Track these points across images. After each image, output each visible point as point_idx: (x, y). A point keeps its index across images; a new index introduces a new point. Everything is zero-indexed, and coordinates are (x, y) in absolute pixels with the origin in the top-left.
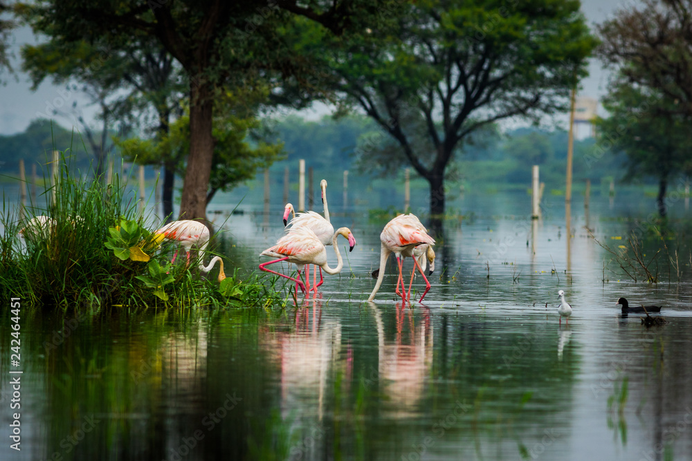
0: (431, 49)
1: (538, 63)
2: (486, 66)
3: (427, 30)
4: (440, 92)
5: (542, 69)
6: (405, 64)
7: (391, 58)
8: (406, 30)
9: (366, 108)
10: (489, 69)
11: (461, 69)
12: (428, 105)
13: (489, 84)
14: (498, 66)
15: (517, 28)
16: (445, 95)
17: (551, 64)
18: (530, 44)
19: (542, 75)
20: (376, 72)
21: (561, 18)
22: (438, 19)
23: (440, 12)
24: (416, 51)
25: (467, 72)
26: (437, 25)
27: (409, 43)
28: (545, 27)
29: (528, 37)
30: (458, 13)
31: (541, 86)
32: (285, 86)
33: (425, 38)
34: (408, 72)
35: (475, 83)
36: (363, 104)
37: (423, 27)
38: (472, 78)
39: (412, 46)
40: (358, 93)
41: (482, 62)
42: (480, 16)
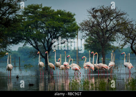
0: (44, 30)
1: (67, 32)
2: (56, 33)
3: (43, 26)
4: (46, 39)
5: (67, 34)
6: (38, 34)
7: (35, 33)
8: (38, 26)
9: (30, 44)
10: (56, 34)
11: (50, 34)
12: (44, 42)
13: (56, 37)
14: (58, 33)
15: (61, 25)
16: (47, 40)
17: (70, 32)
18: (65, 28)
19: (68, 35)
20: (32, 36)
21: (71, 22)
22: (45, 24)
23: (45, 22)
24: (41, 31)
25: (52, 35)
26: (45, 25)
27: (39, 29)
28: (68, 25)
29: (64, 27)
30: (49, 22)
31: (68, 37)
32: (13, 40)
33: (42, 28)
34: (39, 35)
35: (54, 37)
36: (30, 43)
37: (42, 25)
38: (53, 36)
39: (40, 30)
40: (28, 40)
41: (55, 33)
42: (54, 23)
